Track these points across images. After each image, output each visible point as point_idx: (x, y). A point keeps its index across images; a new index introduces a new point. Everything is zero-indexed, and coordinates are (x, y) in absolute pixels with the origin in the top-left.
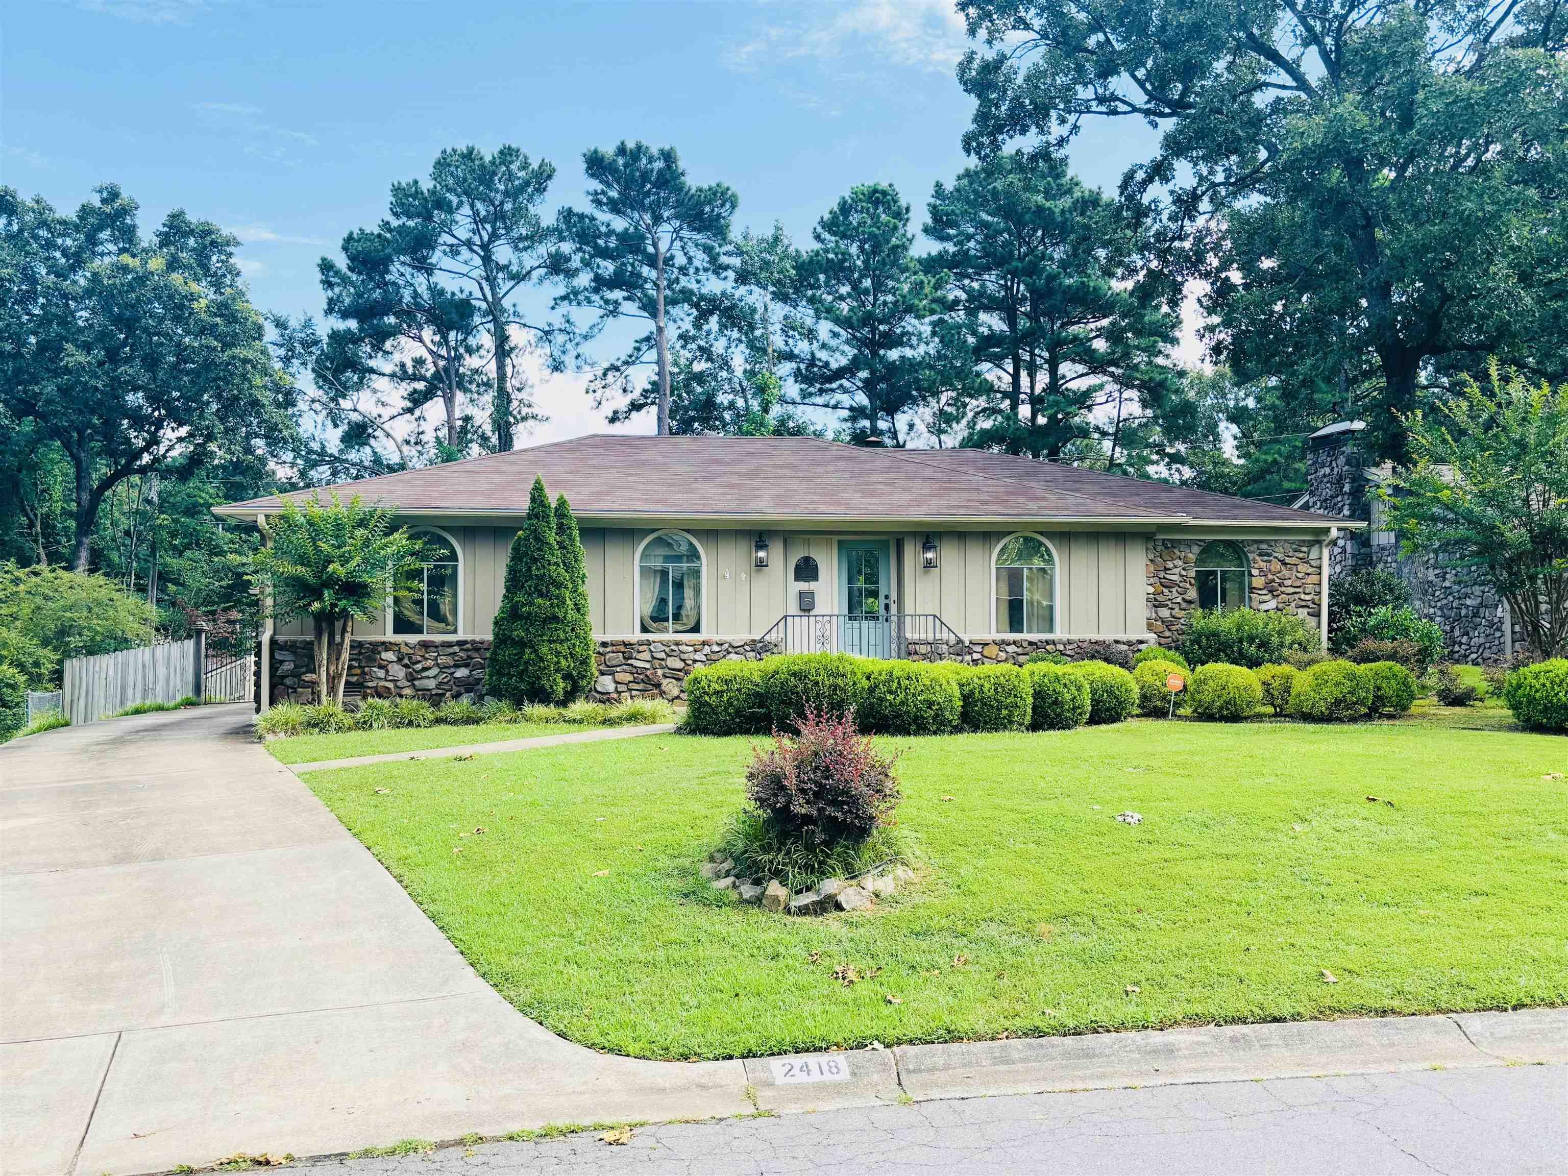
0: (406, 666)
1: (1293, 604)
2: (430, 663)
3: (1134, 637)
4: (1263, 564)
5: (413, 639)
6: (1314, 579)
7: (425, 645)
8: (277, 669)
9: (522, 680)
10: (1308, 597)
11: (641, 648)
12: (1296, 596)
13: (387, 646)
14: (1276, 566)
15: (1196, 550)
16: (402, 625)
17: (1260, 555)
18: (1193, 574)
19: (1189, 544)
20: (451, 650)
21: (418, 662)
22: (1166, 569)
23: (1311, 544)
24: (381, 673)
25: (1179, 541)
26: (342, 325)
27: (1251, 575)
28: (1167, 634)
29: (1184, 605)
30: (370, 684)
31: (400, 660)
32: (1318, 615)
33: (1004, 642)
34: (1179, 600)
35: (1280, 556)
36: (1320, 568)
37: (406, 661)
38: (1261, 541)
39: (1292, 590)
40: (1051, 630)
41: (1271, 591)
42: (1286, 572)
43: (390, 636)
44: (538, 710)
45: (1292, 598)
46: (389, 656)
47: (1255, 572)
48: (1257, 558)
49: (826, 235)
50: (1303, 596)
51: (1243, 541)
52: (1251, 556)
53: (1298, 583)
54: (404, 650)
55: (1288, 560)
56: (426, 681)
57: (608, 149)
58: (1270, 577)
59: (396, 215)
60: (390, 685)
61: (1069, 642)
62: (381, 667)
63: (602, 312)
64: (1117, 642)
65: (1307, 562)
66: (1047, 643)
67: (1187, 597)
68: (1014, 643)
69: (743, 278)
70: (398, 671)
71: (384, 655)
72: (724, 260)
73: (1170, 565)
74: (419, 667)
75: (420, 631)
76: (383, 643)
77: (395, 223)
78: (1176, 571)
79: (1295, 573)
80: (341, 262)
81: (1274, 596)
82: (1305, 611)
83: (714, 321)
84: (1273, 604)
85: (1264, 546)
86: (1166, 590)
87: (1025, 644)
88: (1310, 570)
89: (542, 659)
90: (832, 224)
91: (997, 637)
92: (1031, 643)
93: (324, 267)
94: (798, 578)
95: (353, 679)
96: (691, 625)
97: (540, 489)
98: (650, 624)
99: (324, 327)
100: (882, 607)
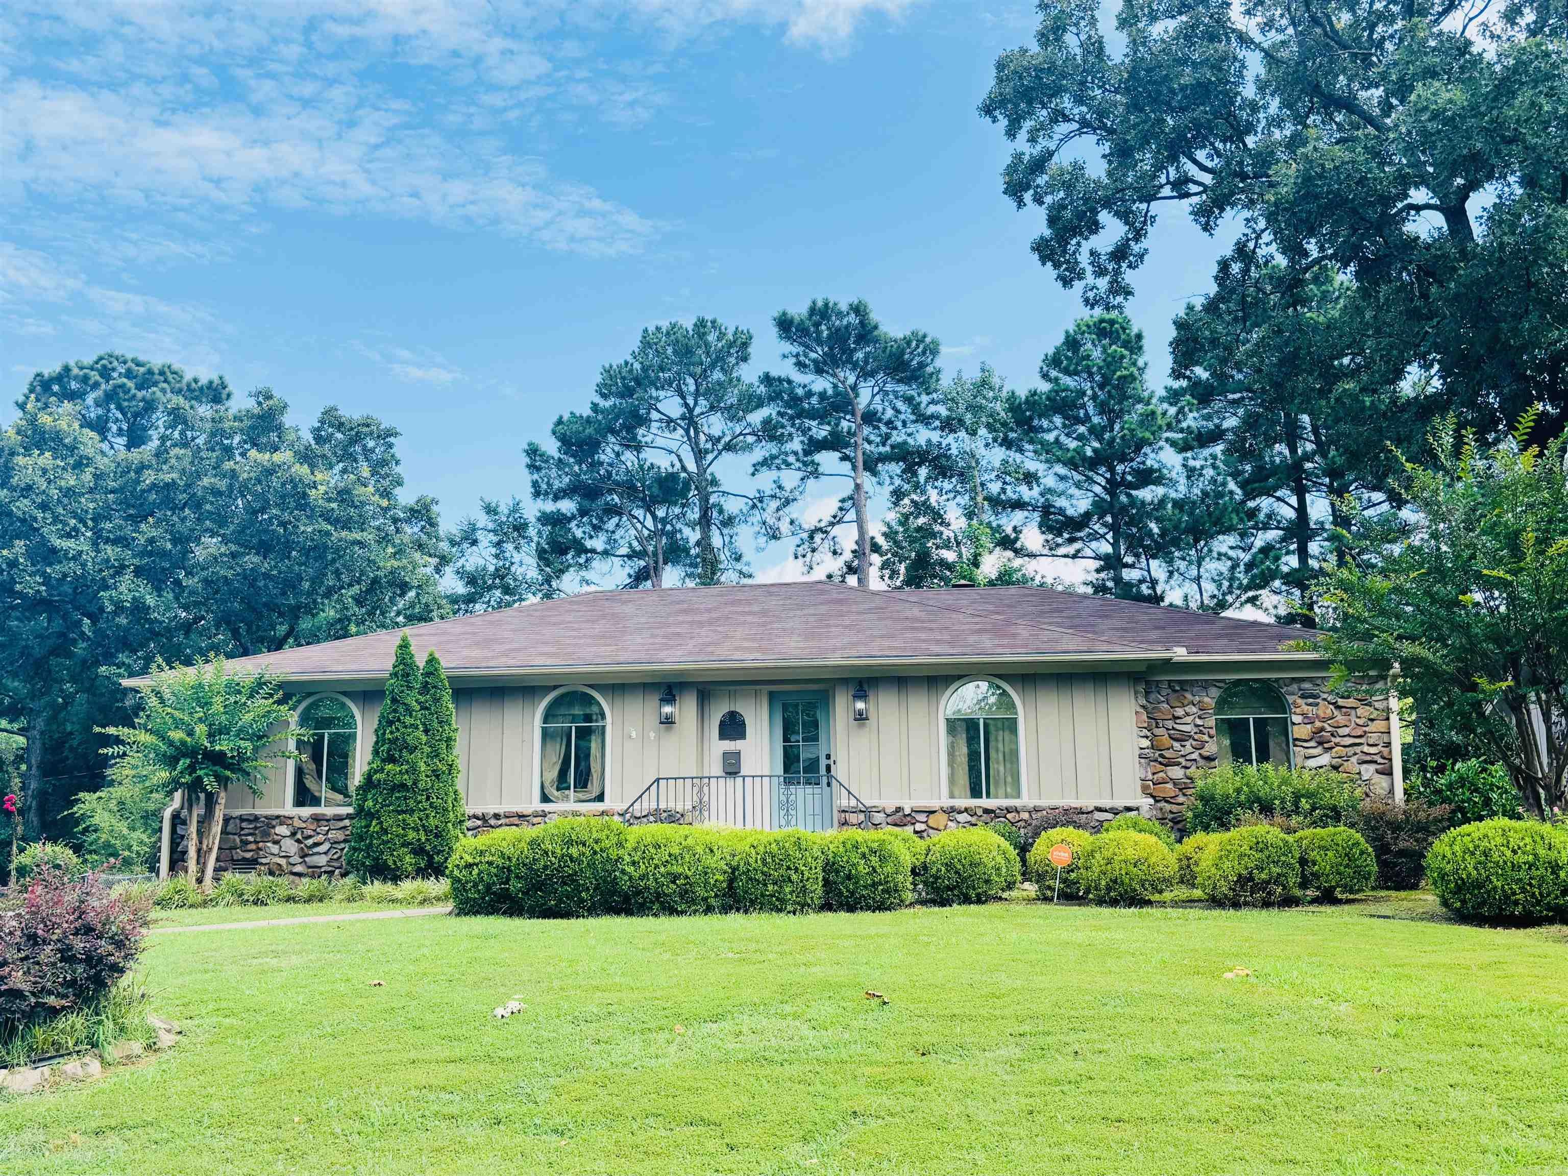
0: (298, 841)
1: (1354, 760)
2: (320, 838)
3: (1120, 803)
4: (1305, 708)
5: (307, 811)
6: (1380, 725)
7: (317, 819)
8: (178, 844)
9: (368, 856)
10: (1373, 750)
12: (1358, 749)
13: (281, 820)
14: (1325, 710)
15: (1215, 692)
16: (303, 796)
17: (1303, 697)
18: (1211, 722)
19: (1205, 685)
20: (342, 824)
21: (310, 837)
22: (1176, 718)
24: (275, 849)
25: (1193, 683)
26: (549, 506)
27: (1293, 724)
28: (1181, 799)
29: (1202, 762)
30: (264, 861)
31: (293, 834)
32: (1389, 773)
33: (953, 810)
34: (1193, 756)
35: (1331, 697)
36: (1387, 711)
37: (299, 836)
38: (1303, 680)
39: (1351, 741)
40: (1018, 795)
41: (1320, 743)
42: (1340, 718)
43: (289, 809)
44: (377, 888)
45: (1351, 751)
46: (283, 830)
47: (1297, 719)
48: (1299, 701)
49: (1051, 372)
50: (1366, 749)
51: (1277, 680)
52: (1290, 699)
53: (1359, 732)
54: (297, 823)
55: (1341, 702)
56: (315, 858)
57: (798, 313)
58: (1318, 724)
59: (604, 396)
60: (283, 862)
61: (1036, 810)
62: (276, 842)
63: (800, 474)
64: (1099, 810)
65: (1368, 705)
66: (1009, 810)
67: (1205, 752)
68: (966, 810)
69: (950, 426)
70: (290, 846)
71: (278, 830)
73: (1180, 712)
74: (310, 842)
75: (316, 801)
76: (278, 817)
77: (603, 404)
78: (1188, 719)
79: (1353, 718)
80: (551, 447)
81: (1326, 750)
82: (1372, 768)
83: (922, 472)
84: (1325, 759)
85: (1306, 685)
86: (1176, 745)
87: (980, 812)
88: (1374, 715)
89: (385, 831)
90: (1055, 361)
91: (947, 803)
92: (986, 811)
93: (533, 451)
94: (723, 735)
95: (248, 855)
96: (595, 793)
97: (404, 646)
98: (553, 792)
99: (532, 510)
100: (823, 771)
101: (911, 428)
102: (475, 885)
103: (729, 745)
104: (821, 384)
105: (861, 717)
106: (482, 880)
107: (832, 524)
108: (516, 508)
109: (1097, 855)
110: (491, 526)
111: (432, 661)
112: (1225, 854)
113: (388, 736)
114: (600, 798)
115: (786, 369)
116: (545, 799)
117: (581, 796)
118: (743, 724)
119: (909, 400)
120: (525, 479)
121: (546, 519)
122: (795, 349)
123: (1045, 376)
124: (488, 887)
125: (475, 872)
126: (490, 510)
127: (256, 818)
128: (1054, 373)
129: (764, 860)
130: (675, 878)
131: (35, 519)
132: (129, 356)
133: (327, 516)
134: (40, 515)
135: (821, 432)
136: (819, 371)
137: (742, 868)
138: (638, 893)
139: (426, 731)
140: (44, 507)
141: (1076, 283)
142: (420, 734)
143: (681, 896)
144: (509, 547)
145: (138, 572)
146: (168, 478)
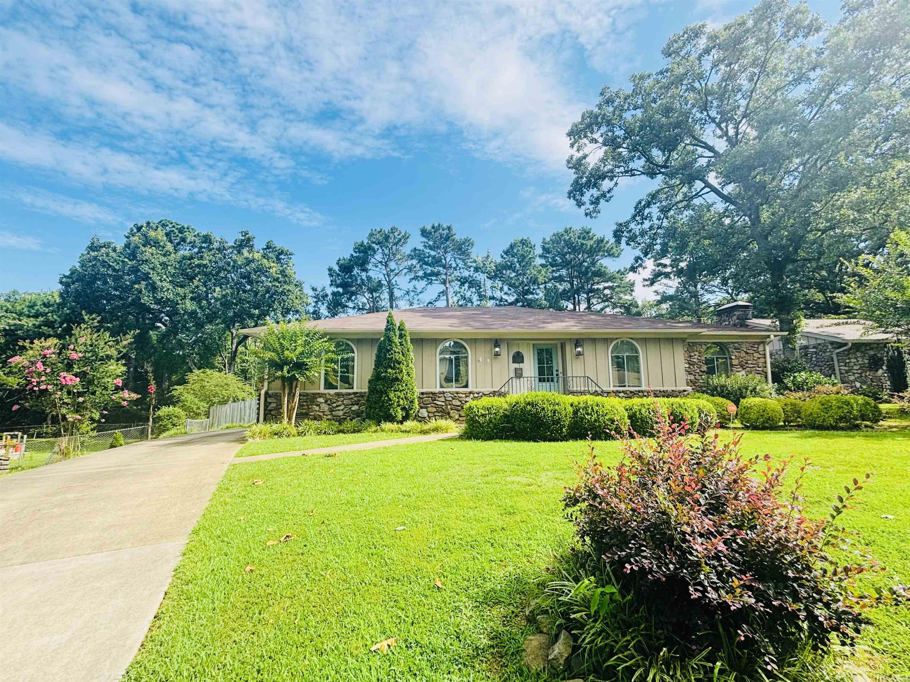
0: (329, 405)
1: (753, 373)
2: (340, 403)
3: (680, 389)
4: (736, 353)
5: (332, 392)
6: (762, 360)
7: (338, 394)
8: (268, 407)
10: (760, 369)
11: (440, 395)
12: (754, 369)
13: (320, 395)
14: (743, 354)
15: (704, 347)
16: (329, 385)
17: (735, 349)
18: (704, 358)
19: (701, 344)
20: (351, 397)
21: (334, 403)
22: (691, 356)
23: (759, 344)
24: (317, 408)
25: (696, 342)
26: (335, 290)
27: (731, 359)
29: (701, 373)
30: (312, 414)
31: (326, 402)
32: (766, 378)
33: (617, 391)
34: (698, 371)
35: (745, 350)
36: (765, 355)
37: (329, 402)
38: (735, 343)
39: (752, 366)
40: (640, 386)
41: (742, 366)
42: (749, 358)
43: (322, 390)
45: (752, 369)
46: (321, 400)
47: (733, 357)
48: (734, 351)
49: (505, 256)
50: (758, 369)
51: (726, 343)
52: (730, 350)
53: (755, 362)
54: (328, 397)
55: (748, 351)
56: (338, 412)
57: (429, 228)
58: (741, 359)
59: (356, 252)
60: (321, 414)
61: (650, 391)
62: (317, 405)
63: (426, 283)
65: (758, 352)
66: (639, 391)
67: (702, 370)
69: (477, 269)
70: (325, 407)
71: (319, 400)
72: (470, 264)
74: (335, 405)
75: (336, 388)
76: (319, 394)
77: (355, 255)
78: (696, 357)
79: (752, 357)
80: (336, 268)
81: (744, 369)
82: (760, 376)
83: (467, 285)
84: (743, 373)
85: (736, 345)
86: (691, 367)
87: (628, 392)
88: (760, 356)
91: (615, 389)
92: (631, 392)
93: (330, 270)
94: (514, 362)
95: (304, 411)
96: (464, 384)
97: (390, 316)
98: (444, 384)
103: (517, 365)
104: (433, 253)
105: (579, 354)
108: (323, 289)
111: (402, 324)
114: (466, 386)
115: (420, 247)
116: (442, 387)
117: (458, 385)
118: (522, 357)
120: (328, 279)
122: (426, 240)
127: (307, 395)
135: (429, 269)
136: (431, 249)
140: (153, 269)
141: (582, 206)
146: (205, 262)
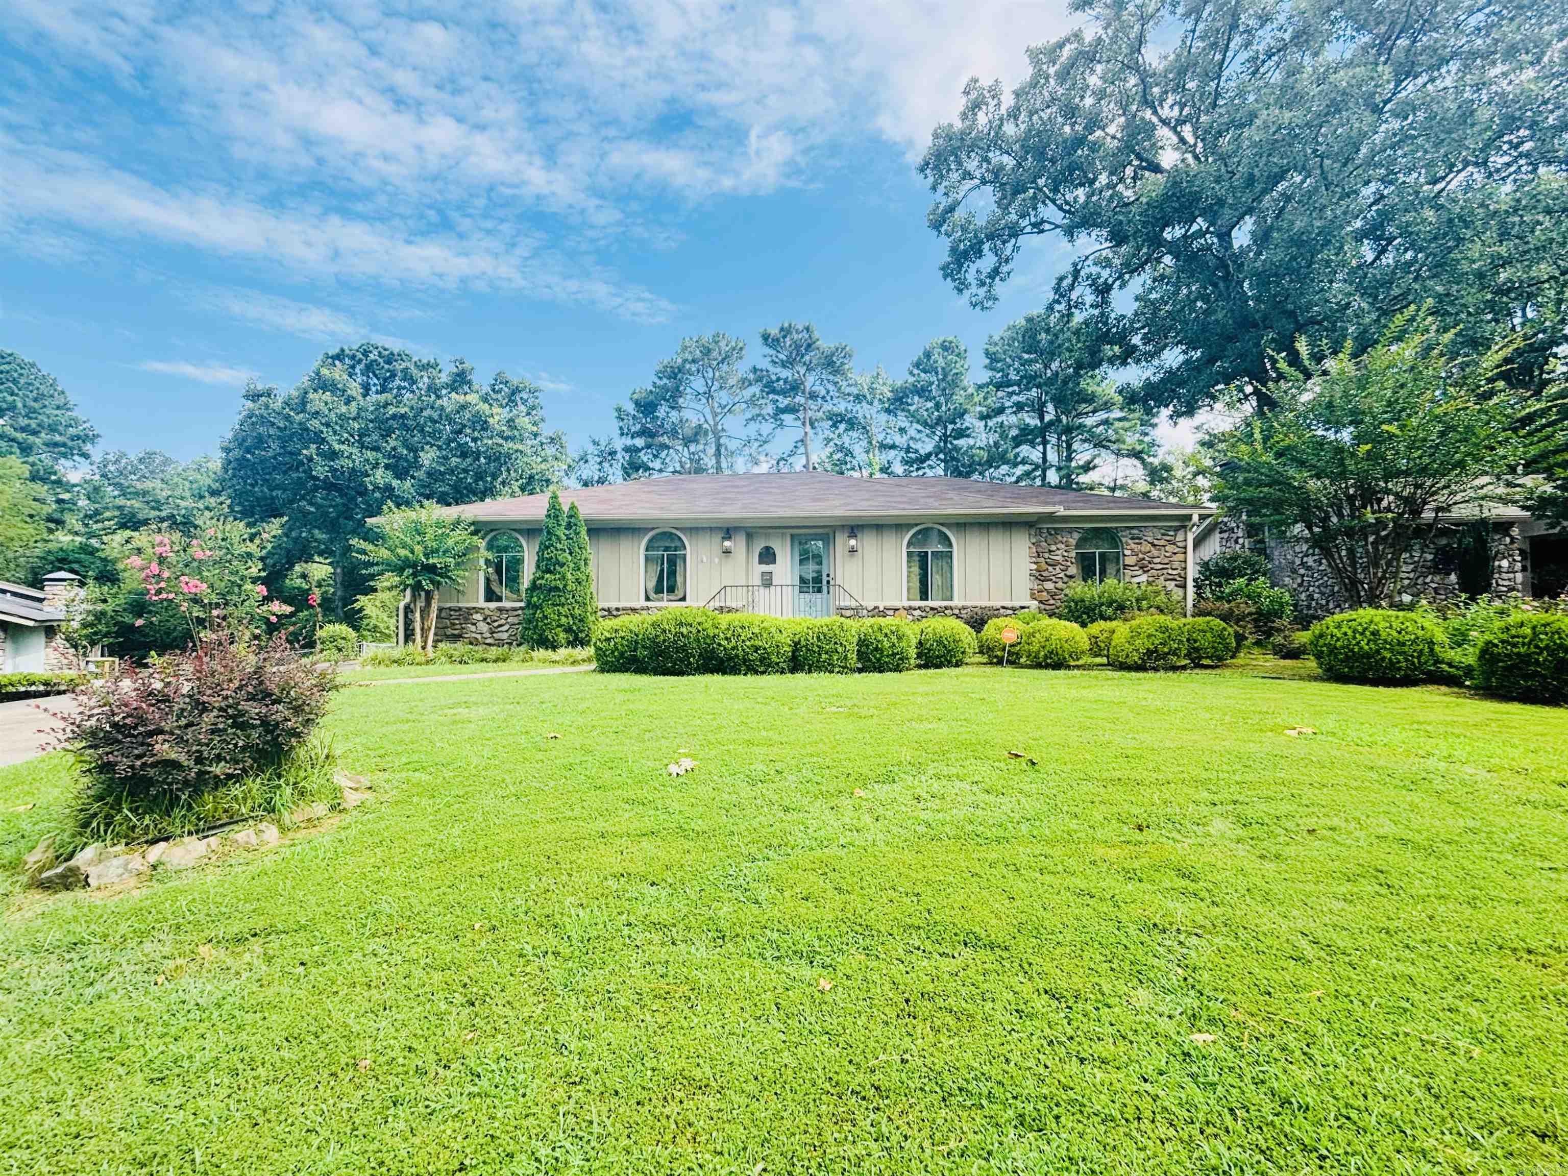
0: (488, 624)
1: (1162, 578)
2: (503, 622)
3: (1017, 604)
4: (1133, 546)
5: (493, 605)
6: (1181, 557)
7: (500, 610)
8: (409, 625)
9: (535, 633)
10: (1174, 572)
12: (1165, 571)
13: (477, 610)
14: (1146, 547)
15: (1076, 536)
16: (491, 596)
17: (1132, 539)
18: (1073, 554)
19: (1070, 531)
20: (517, 613)
21: (496, 621)
22: (1050, 551)
23: (1177, 529)
24: (473, 628)
25: (1062, 529)
26: (629, 442)
27: (1124, 555)
28: (1052, 602)
29: (1066, 579)
30: (466, 636)
31: (485, 619)
32: (1184, 587)
33: (910, 608)
34: (1062, 575)
35: (1149, 539)
36: (1185, 548)
37: (489, 620)
38: (1132, 528)
39: (1161, 566)
40: (951, 599)
41: (1141, 568)
42: (1155, 553)
43: (481, 603)
44: (541, 653)
45: (1160, 572)
46: (478, 617)
47: (1127, 552)
48: (1130, 542)
50: (1170, 571)
51: (1116, 528)
52: (1124, 540)
53: (1166, 561)
54: (487, 612)
55: (1156, 542)
56: (500, 634)
57: (774, 331)
58: (1141, 556)
59: (660, 378)
60: (479, 636)
61: (964, 608)
62: (474, 624)
63: (774, 426)
64: (1003, 608)
65: (1174, 544)
66: (946, 608)
67: (1068, 573)
68: (918, 608)
69: (859, 398)
70: (483, 627)
71: (475, 616)
72: (848, 390)
73: (1053, 548)
74: (496, 624)
75: (499, 599)
76: (474, 608)
77: (659, 382)
78: (1059, 552)
79: (1163, 553)
80: (630, 408)
81: (1145, 572)
82: (1173, 583)
83: (842, 427)
84: (1144, 578)
85: (1136, 532)
86: (1050, 569)
87: (928, 609)
88: (1177, 550)
89: (546, 617)
90: (917, 365)
91: (907, 604)
92: (932, 609)
93: (619, 409)
94: (761, 562)
95: (456, 632)
96: (681, 596)
97: (555, 497)
98: (652, 595)
99: (619, 444)
100: (824, 582)
101: (835, 401)
102: (613, 652)
103: (765, 568)
104: (785, 373)
105: (853, 551)
106: (617, 649)
107: (790, 456)
108: (610, 442)
109: (1037, 635)
110: (596, 452)
111: (573, 507)
112: (1135, 634)
113: (546, 556)
114: (683, 599)
115: (764, 364)
116: (648, 599)
117: (671, 597)
118: (774, 554)
119: (836, 383)
120: (616, 424)
121: (627, 449)
122: (772, 352)
123: (911, 373)
124: (622, 654)
125: (612, 643)
126: (596, 443)
127: (460, 609)
128: (916, 371)
129: (818, 637)
130: (757, 649)
131: (322, 432)
132: (380, 345)
133: (501, 435)
134: (325, 430)
135: (784, 402)
136: (784, 366)
137: (803, 643)
138: (730, 659)
139: (571, 553)
140: (327, 425)
141: (965, 291)
142: (567, 554)
143: (761, 661)
144: (606, 465)
145: (387, 467)
146: (403, 411)
